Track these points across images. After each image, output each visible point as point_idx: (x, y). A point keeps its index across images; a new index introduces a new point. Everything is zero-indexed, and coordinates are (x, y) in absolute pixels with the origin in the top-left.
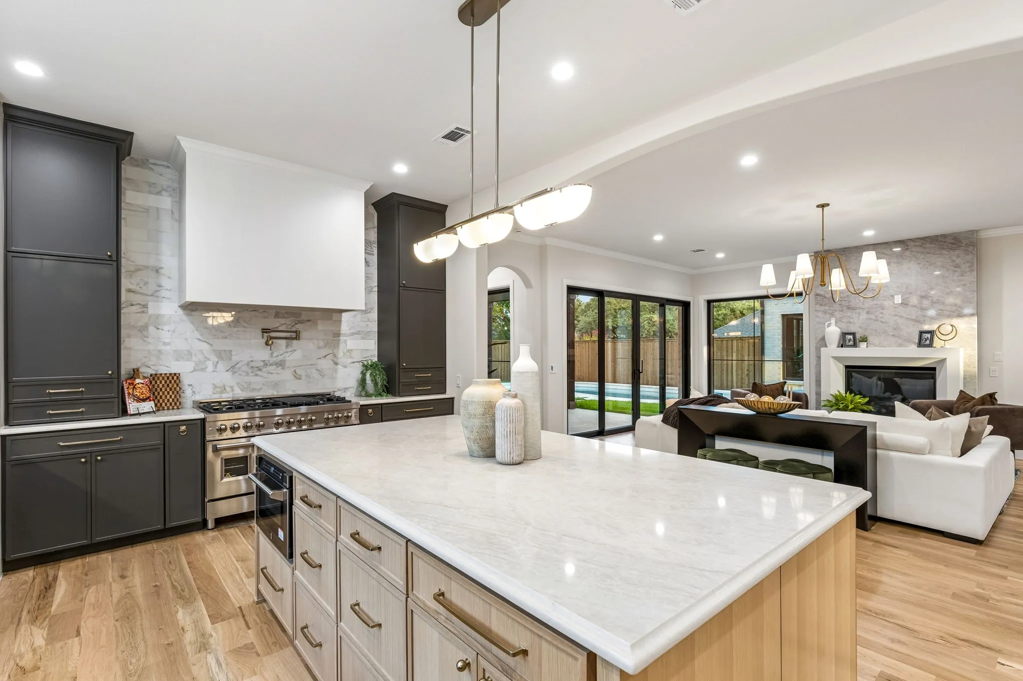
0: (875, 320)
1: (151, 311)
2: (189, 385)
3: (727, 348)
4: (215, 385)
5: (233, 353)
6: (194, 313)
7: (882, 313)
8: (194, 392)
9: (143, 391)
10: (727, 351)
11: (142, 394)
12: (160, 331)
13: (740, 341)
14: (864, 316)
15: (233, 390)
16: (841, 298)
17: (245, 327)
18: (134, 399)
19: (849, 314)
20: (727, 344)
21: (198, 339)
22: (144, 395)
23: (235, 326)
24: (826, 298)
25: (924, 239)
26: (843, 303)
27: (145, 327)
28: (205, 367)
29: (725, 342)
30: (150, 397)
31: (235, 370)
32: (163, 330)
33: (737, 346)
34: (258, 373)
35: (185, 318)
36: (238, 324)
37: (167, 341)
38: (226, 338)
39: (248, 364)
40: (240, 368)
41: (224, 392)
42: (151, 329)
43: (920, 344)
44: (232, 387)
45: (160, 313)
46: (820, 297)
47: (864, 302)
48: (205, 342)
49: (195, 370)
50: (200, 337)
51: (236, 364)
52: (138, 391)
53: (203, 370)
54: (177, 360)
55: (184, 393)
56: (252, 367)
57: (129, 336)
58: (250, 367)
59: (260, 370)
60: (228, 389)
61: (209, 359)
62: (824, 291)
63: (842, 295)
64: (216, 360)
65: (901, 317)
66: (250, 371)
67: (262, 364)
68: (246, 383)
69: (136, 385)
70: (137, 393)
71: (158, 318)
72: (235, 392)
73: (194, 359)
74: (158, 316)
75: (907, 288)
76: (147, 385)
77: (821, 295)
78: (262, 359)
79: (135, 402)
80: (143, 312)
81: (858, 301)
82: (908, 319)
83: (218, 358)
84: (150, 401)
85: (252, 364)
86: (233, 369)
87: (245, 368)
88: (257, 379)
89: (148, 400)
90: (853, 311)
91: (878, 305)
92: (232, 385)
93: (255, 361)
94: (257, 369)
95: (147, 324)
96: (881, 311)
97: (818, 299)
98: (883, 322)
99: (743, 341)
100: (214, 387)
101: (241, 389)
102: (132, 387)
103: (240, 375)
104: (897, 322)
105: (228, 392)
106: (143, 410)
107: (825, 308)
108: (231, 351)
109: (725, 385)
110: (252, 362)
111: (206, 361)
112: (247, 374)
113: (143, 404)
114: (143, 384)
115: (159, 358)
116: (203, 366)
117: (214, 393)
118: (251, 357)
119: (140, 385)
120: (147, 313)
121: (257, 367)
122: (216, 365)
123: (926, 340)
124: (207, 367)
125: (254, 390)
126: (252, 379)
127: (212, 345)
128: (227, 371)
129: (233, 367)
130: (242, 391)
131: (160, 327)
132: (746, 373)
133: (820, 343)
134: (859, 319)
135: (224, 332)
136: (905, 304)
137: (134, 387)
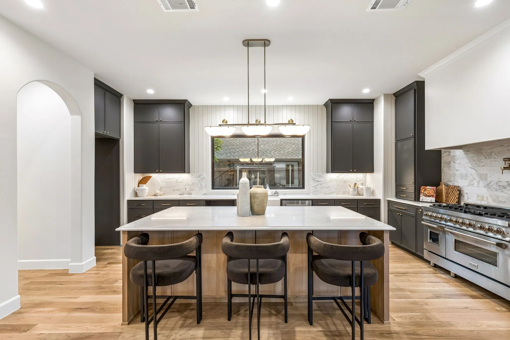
1: (452, 154)
2: (466, 193)
4: (478, 195)
5: (488, 176)
6: (468, 152)
8: (468, 197)
9: (430, 192)
11: (429, 193)
12: (455, 163)
15: (488, 200)
17: (495, 158)
18: (424, 195)
21: (470, 167)
22: (430, 194)
23: (489, 158)
27: (450, 162)
28: (473, 183)
30: (434, 195)
31: (489, 187)
32: (456, 163)
34: (503, 190)
35: (465, 156)
36: (491, 156)
37: (457, 169)
38: (484, 166)
39: (497, 184)
40: (492, 186)
41: (483, 200)
42: (452, 163)
44: (487, 198)
45: (455, 155)
48: (473, 169)
49: (468, 185)
50: (471, 166)
51: (490, 183)
52: (427, 192)
53: (472, 185)
54: (461, 179)
55: (464, 197)
56: (499, 186)
57: (444, 167)
58: (498, 185)
59: (505, 188)
60: (485, 199)
61: (475, 179)
64: (479, 179)
66: (498, 188)
67: (506, 184)
68: (496, 196)
69: (426, 189)
70: (426, 193)
71: (454, 157)
72: (489, 201)
73: (468, 178)
74: (454, 156)
76: (433, 190)
78: (507, 181)
79: (424, 196)
80: (449, 155)
83: (480, 178)
84: (433, 197)
85: (500, 184)
86: (488, 186)
87: (495, 186)
88: (502, 194)
89: (432, 197)
92: (487, 197)
93: (502, 181)
94: (503, 187)
95: (450, 160)
100: (478, 196)
101: (492, 200)
102: (424, 190)
103: (492, 190)
105: (485, 201)
106: (427, 200)
108: (487, 174)
110: (499, 182)
111: (473, 180)
112: (496, 190)
113: (428, 198)
114: (431, 189)
115: (454, 178)
116: (472, 183)
117: (477, 200)
118: (499, 179)
119: (429, 190)
120: (450, 155)
121: (503, 186)
122: (478, 183)
124: (474, 184)
125: (500, 202)
126: (499, 194)
127: (477, 171)
128: (484, 187)
129: (488, 185)
130: (493, 201)
131: (455, 162)
135: (483, 163)
137: (425, 190)
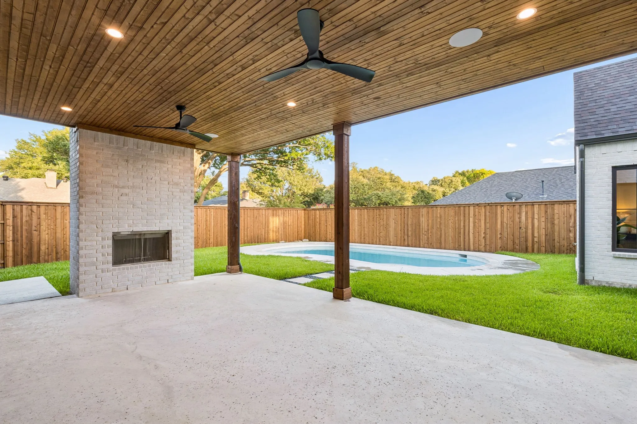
3: (464, 214)
10: (464, 216)
13: (476, 207)
20: (464, 211)
29: (462, 208)
33: (475, 212)
99: (480, 208)
109: (462, 246)
132: (483, 235)
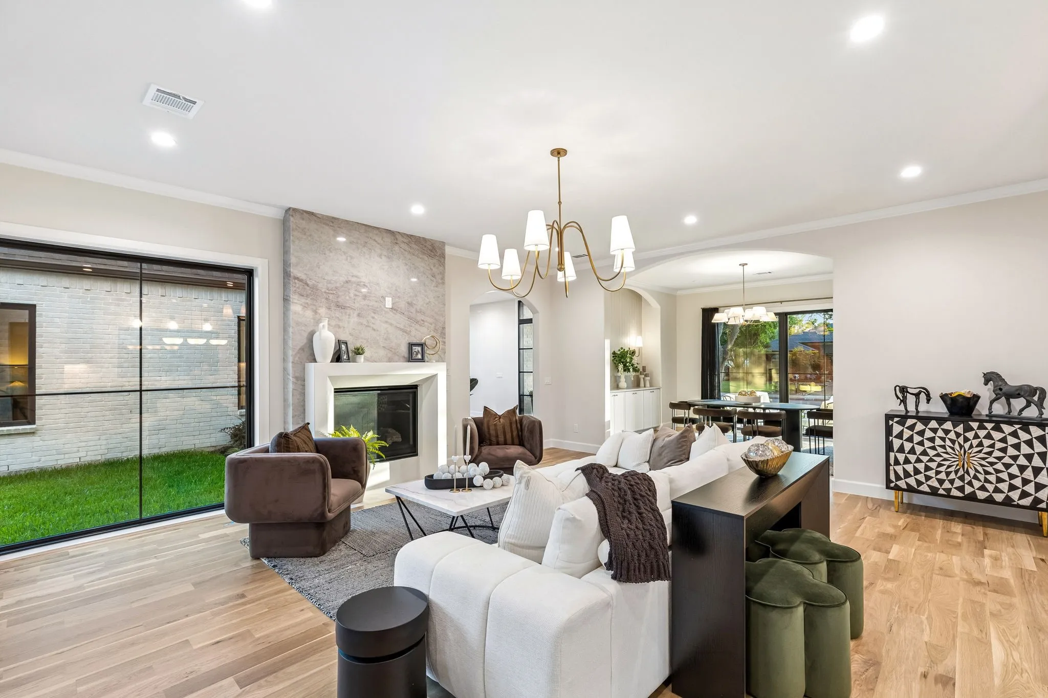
0: (367, 326)
7: (373, 318)
14: (354, 319)
16: (328, 289)
19: (338, 314)
24: (308, 285)
25: (410, 236)
26: (331, 297)
43: (411, 358)
46: (301, 283)
47: (355, 299)
62: (306, 274)
63: (329, 285)
65: (391, 324)
75: (396, 290)
77: (301, 280)
81: (347, 298)
82: (396, 327)
90: (343, 310)
91: (370, 307)
96: (373, 315)
97: (297, 285)
98: (374, 330)
104: (387, 331)
107: (307, 301)
123: (417, 354)
133: (298, 355)
134: (349, 322)
136: (395, 310)
